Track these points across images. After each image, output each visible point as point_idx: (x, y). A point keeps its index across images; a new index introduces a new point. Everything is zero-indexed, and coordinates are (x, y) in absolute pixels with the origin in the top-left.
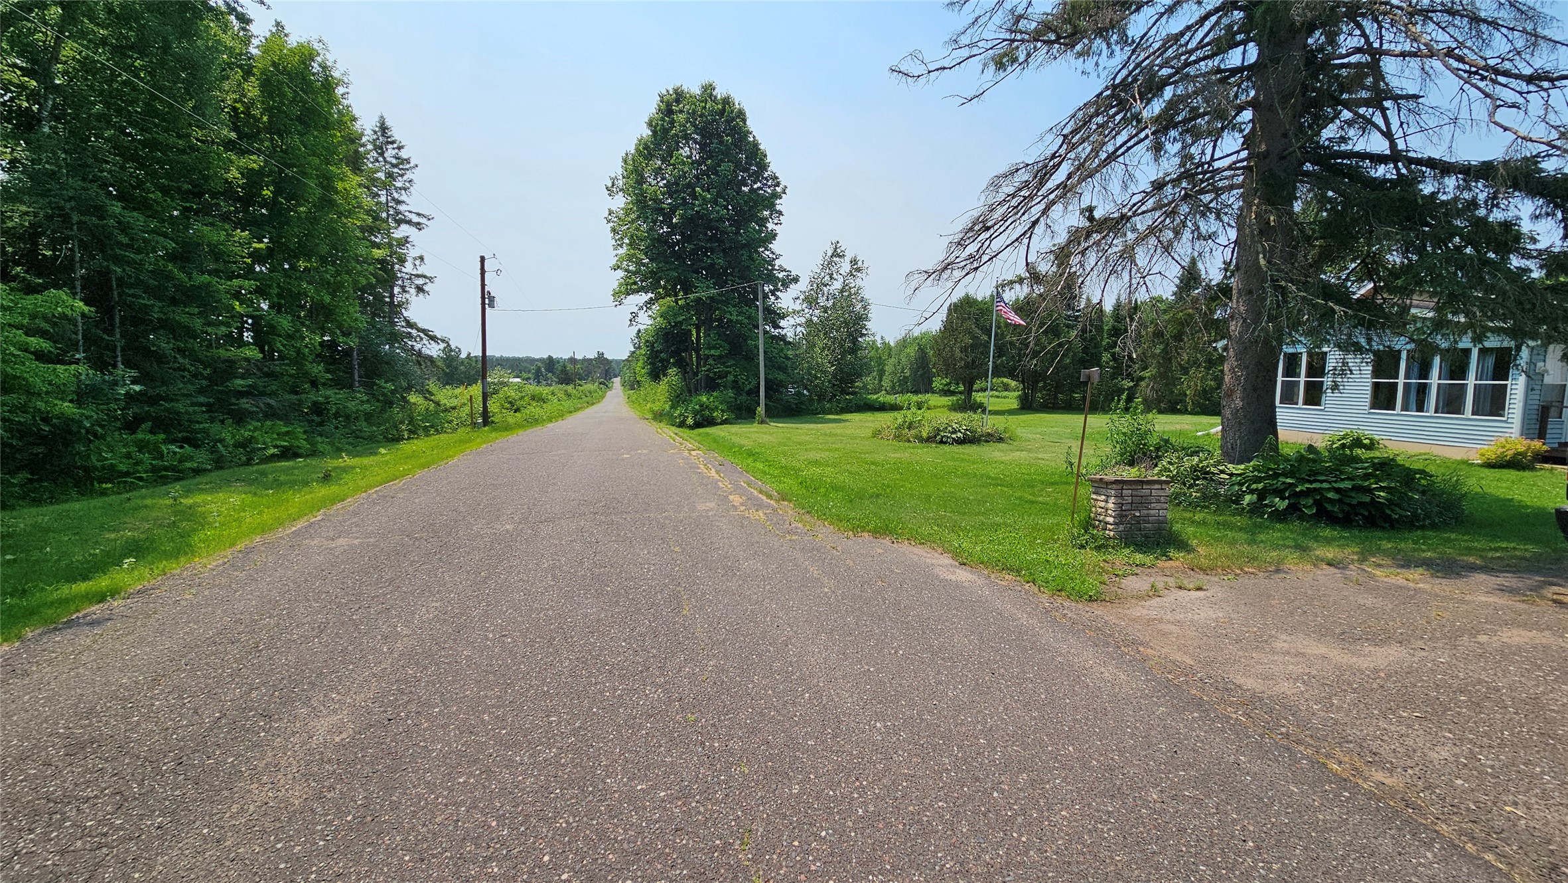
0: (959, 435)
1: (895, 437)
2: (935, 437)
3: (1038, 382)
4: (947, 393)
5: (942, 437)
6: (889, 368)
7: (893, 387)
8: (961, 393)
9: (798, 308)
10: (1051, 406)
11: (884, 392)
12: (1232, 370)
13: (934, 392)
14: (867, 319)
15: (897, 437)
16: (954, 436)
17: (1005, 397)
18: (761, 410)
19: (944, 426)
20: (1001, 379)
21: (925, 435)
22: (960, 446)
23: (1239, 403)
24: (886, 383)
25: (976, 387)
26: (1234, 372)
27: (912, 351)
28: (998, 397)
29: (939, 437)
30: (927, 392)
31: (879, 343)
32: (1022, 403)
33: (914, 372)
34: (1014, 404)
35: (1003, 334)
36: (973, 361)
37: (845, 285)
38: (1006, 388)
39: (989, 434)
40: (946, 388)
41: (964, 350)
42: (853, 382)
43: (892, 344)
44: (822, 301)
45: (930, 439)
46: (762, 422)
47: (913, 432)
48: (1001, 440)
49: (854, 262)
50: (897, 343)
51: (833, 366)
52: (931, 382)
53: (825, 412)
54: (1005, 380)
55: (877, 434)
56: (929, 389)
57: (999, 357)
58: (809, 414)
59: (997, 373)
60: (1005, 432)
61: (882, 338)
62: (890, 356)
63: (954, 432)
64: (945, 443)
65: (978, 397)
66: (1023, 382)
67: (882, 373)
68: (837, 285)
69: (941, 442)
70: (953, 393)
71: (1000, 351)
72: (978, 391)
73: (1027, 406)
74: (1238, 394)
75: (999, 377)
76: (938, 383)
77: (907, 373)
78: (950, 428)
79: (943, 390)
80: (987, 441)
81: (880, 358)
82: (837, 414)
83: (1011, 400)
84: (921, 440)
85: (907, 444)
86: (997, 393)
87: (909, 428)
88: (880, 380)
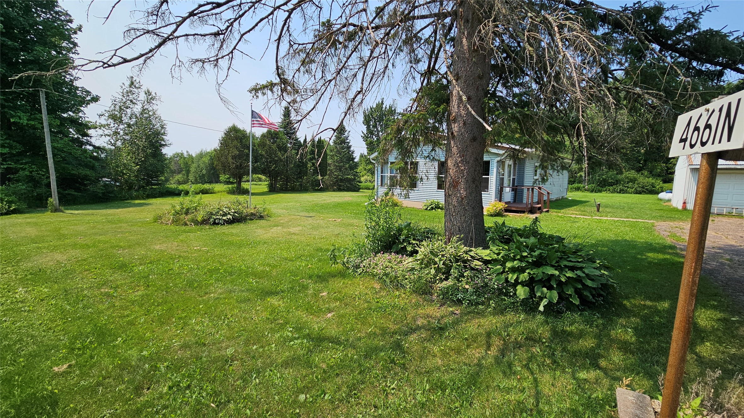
0: (229, 217)
1: (173, 221)
2: (209, 219)
3: (277, 177)
4: (228, 183)
5: (215, 220)
6: (192, 169)
7: (196, 180)
8: (235, 183)
9: (104, 122)
10: (285, 190)
11: (190, 183)
12: (456, 165)
13: (221, 182)
14: (164, 134)
15: (176, 222)
16: (224, 218)
17: (260, 185)
18: (54, 200)
19: (216, 210)
20: (257, 175)
21: (199, 219)
22: (230, 226)
23: (463, 193)
24: (191, 177)
25: (244, 179)
26: (458, 166)
27: (206, 160)
28: (256, 185)
29: (212, 220)
30: (217, 182)
31: (185, 155)
32: (270, 188)
33: (208, 172)
34: (266, 189)
35: (257, 150)
36: (241, 165)
37: (144, 110)
38: (260, 180)
39: (252, 214)
40: (227, 180)
41: (234, 157)
42: (157, 177)
43: (194, 155)
44: (125, 119)
45: (204, 222)
46: (56, 210)
47: (190, 217)
48: (261, 217)
49: (148, 93)
50: (196, 156)
51: (137, 165)
52: (219, 177)
53: (133, 199)
54: (260, 176)
55: (158, 219)
56: (218, 181)
57: (256, 162)
58: (117, 200)
59: (255, 171)
60: (264, 211)
61: (187, 152)
62: (193, 162)
63: (225, 214)
64: (218, 224)
65: (245, 185)
66: (269, 177)
67: (188, 172)
68: (137, 109)
69: (214, 223)
70: (232, 183)
71: (256, 160)
72: (245, 182)
73: (273, 190)
74: (462, 185)
75: (256, 174)
76: (223, 177)
77: (204, 172)
78: (221, 212)
79: (226, 181)
80: (252, 220)
81: (187, 163)
82: (144, 199)
83: (264, 187)
84: (196, 223)
85: (184, 228)
86: (255, 183)
87: (187, 213)
88: (188, 176)
